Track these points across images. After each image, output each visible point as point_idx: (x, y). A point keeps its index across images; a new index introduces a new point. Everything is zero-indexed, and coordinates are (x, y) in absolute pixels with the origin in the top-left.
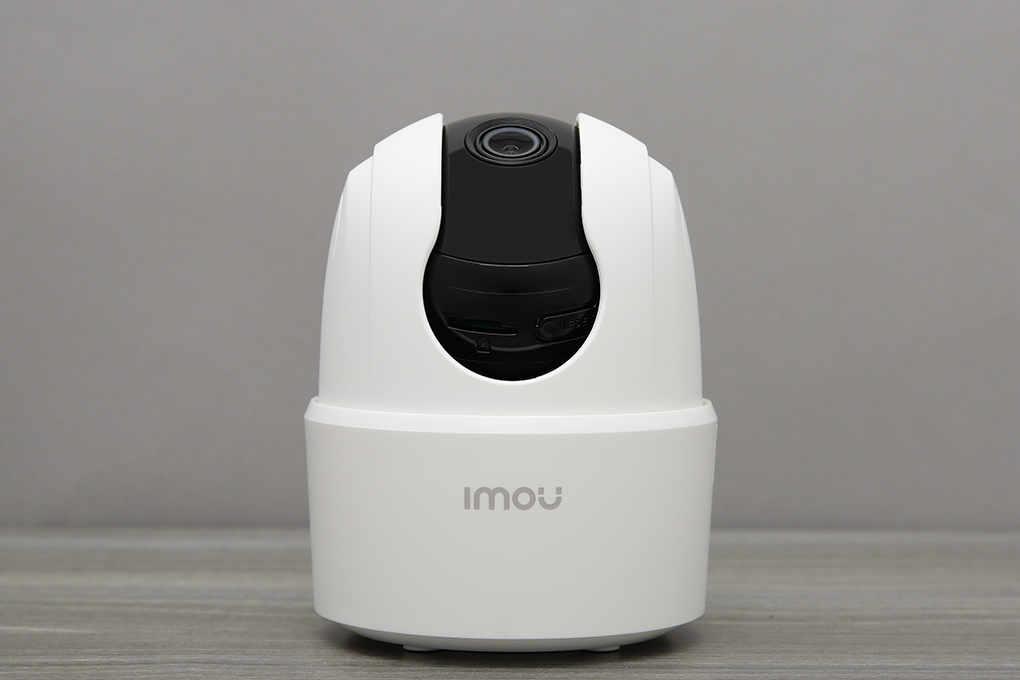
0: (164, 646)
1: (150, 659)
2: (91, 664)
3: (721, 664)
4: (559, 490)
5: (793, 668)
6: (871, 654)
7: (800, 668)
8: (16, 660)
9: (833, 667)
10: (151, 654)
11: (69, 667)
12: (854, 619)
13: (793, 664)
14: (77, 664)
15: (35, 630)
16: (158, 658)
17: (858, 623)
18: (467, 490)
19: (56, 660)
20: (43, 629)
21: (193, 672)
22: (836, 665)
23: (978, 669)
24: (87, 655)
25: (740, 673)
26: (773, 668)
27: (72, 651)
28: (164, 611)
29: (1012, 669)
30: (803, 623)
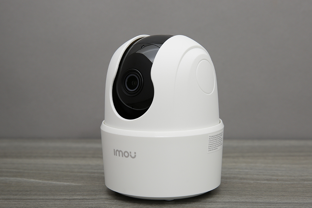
2: (78, 199)
3: (262, 201)
4: (135, 153)
5: (283, 203)
6: (308, 197)
7: (286, 203)
8: (57, 197)
9: (295, 203)
11: (71, 201)
12: (304, 180)
13: (283, 201)
14: (74, 199)
15: (66, 184)
17: (306, 182)
19: (68, 197)
20: (68, 183)
22: (296, 202)
24: (79, 195)
25: (267, 205)
26: (277, 203)
27: (73, 193)
30: (289, 182)
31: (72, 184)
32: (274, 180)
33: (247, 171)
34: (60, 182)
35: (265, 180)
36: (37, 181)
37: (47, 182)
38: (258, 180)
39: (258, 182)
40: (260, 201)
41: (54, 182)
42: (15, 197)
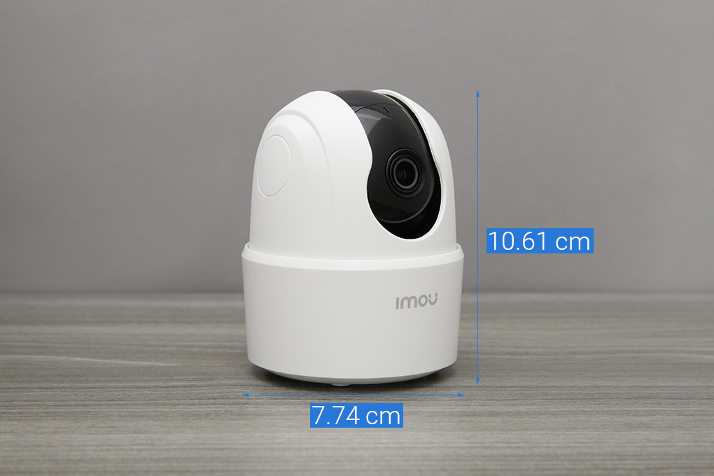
0: (216, 374)
1: (210, 383)
2: (180, 386)
3: (511, 384)
4: (436, 294)
5: (549, 387)
6: (588, 377)
7: (554, 387)
8: (141, 384)
9: (570, 387)
10: (210, 380)
11: (170, 389)
12: (575, 353)
13: (549, 384)
14: (173, 387)
15: (145, 363)
16: (215, 382)
17: (578, 357)
18: (398, 299)
19: (161, 384)
20: (150, 363)
21: (235, 392)
22: (571, 385)
23: (646, 387)
24: (177, 380)
25: (522, 390)
26: (539, 387)
27: (168, 378)
28: (210, 350)
29: (664, 387)
30: (549, 357)
31: (157, 364)
32: (522, 354)
33: (469, 340)
34: (133, 361)
35: (506, 354)
36: (88, 360)
37: (108, 361)
38: (494, 354)
39: (494, 356)
40: (509, 384)
41: (123, 362)
42: (62, 385)
